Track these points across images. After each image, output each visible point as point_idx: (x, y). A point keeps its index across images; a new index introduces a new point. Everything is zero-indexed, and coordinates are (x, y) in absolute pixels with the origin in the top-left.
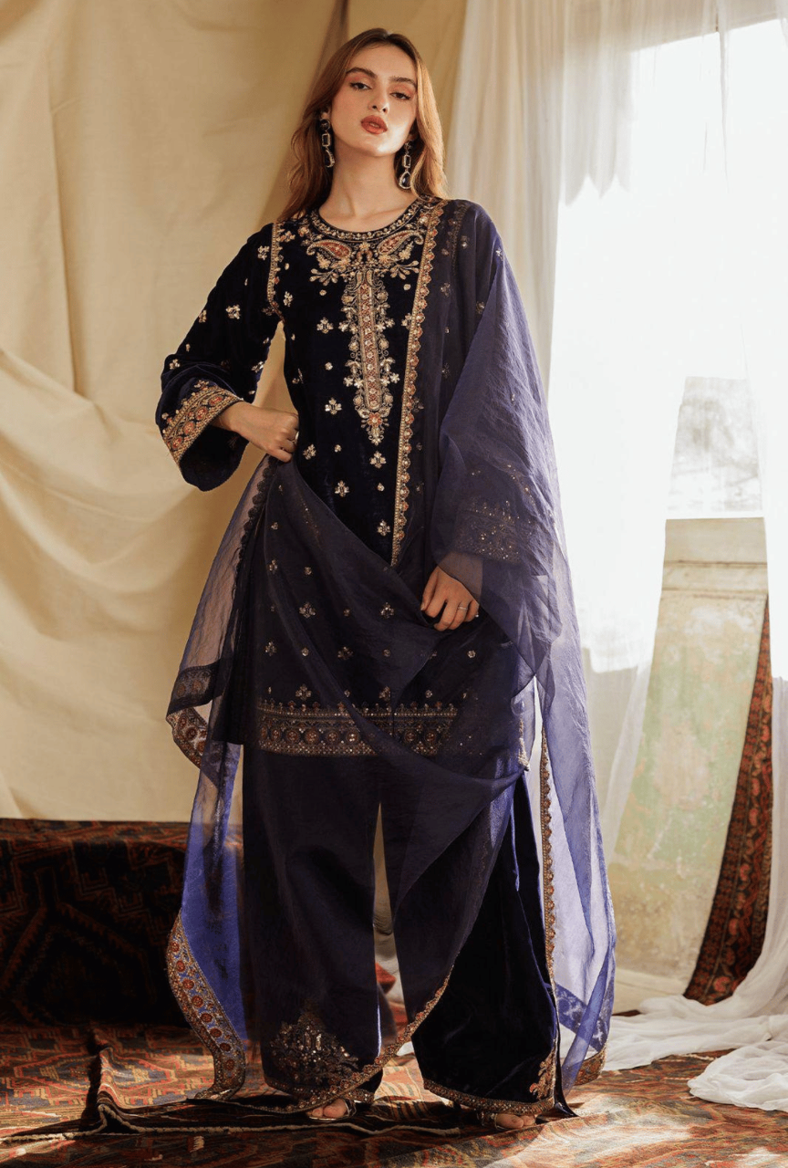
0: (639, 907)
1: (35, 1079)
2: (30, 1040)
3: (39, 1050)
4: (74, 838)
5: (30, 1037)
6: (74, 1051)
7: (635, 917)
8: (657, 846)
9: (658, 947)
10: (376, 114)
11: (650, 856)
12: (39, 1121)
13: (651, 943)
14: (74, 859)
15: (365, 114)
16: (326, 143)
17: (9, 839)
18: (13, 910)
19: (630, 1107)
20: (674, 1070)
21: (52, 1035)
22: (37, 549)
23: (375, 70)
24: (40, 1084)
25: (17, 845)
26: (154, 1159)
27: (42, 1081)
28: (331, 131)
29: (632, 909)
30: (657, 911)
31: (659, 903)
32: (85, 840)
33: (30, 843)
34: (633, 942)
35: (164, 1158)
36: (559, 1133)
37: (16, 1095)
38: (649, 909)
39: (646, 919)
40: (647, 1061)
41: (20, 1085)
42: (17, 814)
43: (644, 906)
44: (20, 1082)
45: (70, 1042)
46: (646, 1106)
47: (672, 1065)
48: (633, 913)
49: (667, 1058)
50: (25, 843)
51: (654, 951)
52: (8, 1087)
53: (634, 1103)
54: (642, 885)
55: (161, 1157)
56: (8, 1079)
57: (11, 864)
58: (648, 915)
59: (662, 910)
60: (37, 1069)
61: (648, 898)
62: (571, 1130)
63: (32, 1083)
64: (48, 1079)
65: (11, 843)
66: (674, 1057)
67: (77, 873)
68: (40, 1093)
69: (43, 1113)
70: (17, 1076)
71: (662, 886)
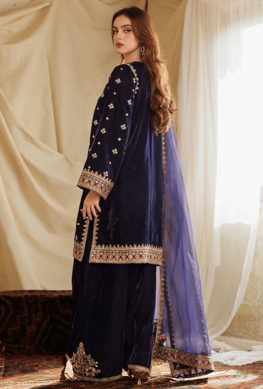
0: (253, 318)
1: (46, 368)
2: (45, 359)
3: (48, 361)
4: (59, 294)
5: (45, 358)
6: (59, 361)
7: (252, 322)
8: (258, 297)
9: (260, 332)
11: (256, 301)
12: (46, 378)
13: (257, 331)
14: (58, 300)
17: (37, 295)
18: (39, 317)
19: (242, 373)
20: (260, 365)
21: (52, 357)
22: (46, 204)
25: (40, 296)
26: (82, 386)
29: (251, 319)
30: (259, 319)
31: (260, 317)
32: (62, 295)
33: (44, 296)
34: (251, 331)
35: (85, 386)
36: (217, 380)
37: (39, 372)
38: (256, 319)
39: (256, 323)
40: (251, 362)
41: (41, 369)
42: (40, 289)
43: (255, 318)
44: (40, 369)
45: (58, 359)
46: (247, 373)
47: (259, 363)
48: (251, 321)
49: (258, 362)
50: (42, 296)
51: (258, 333)
52: (37, 370)
53: (244, 372)
54: (254, 311)
55: (84, 385)
56: (37, 368)
57: (38, 302)
58: (256, 321)
59: (261, 319)
60: (46, 365)
61: (256, 315)
62: (221, 379)
63: (44, 369)
64: (50, 368)
65: (38, 296)
66: (261, 361)
67: (59, 305)
68: (47, 371)
69: (47, 376)
70: (40, 367)
71: (260, 311)
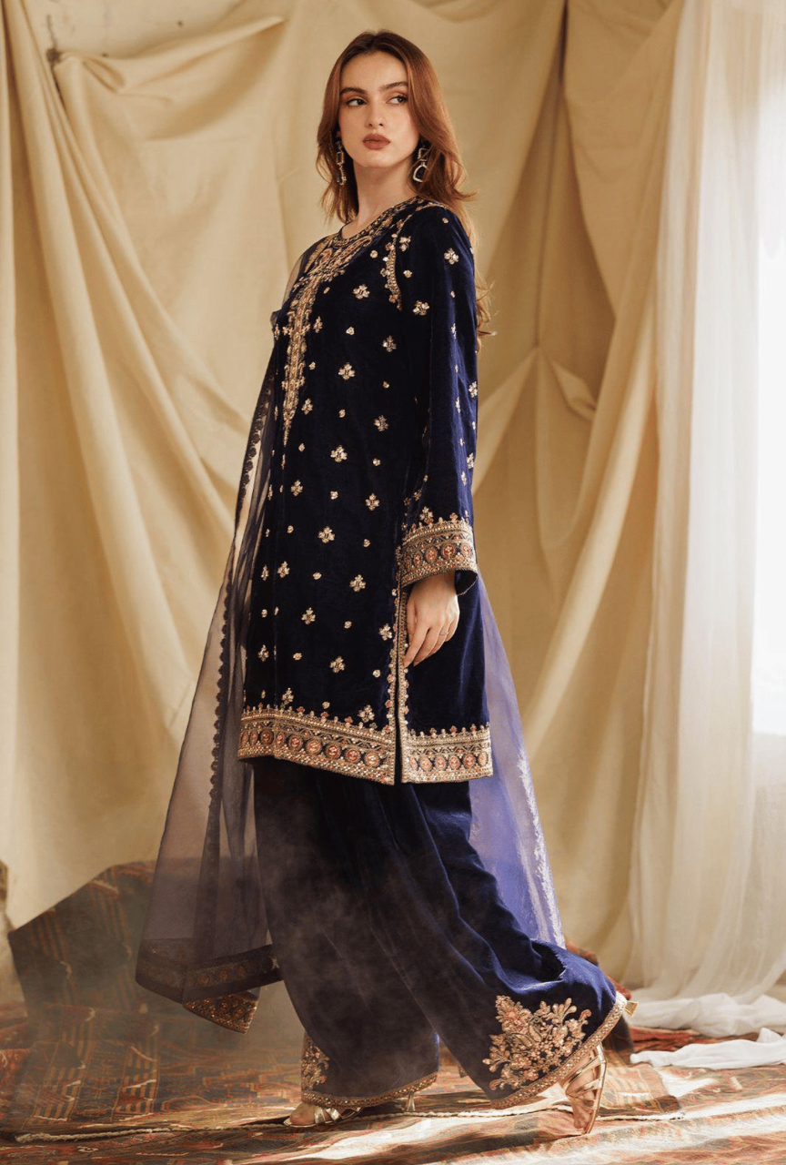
1: (279, 1084)
10: (374, 132)
15: (365, 133)
16: (340, 161)
23: (362, 86)
24: (282, 1088)
27: (285, 1085)
28: (344, 150)
44: (263, 1087)
52: (252, 1090)
56: (252, 1085)
70: (261, 1082)
